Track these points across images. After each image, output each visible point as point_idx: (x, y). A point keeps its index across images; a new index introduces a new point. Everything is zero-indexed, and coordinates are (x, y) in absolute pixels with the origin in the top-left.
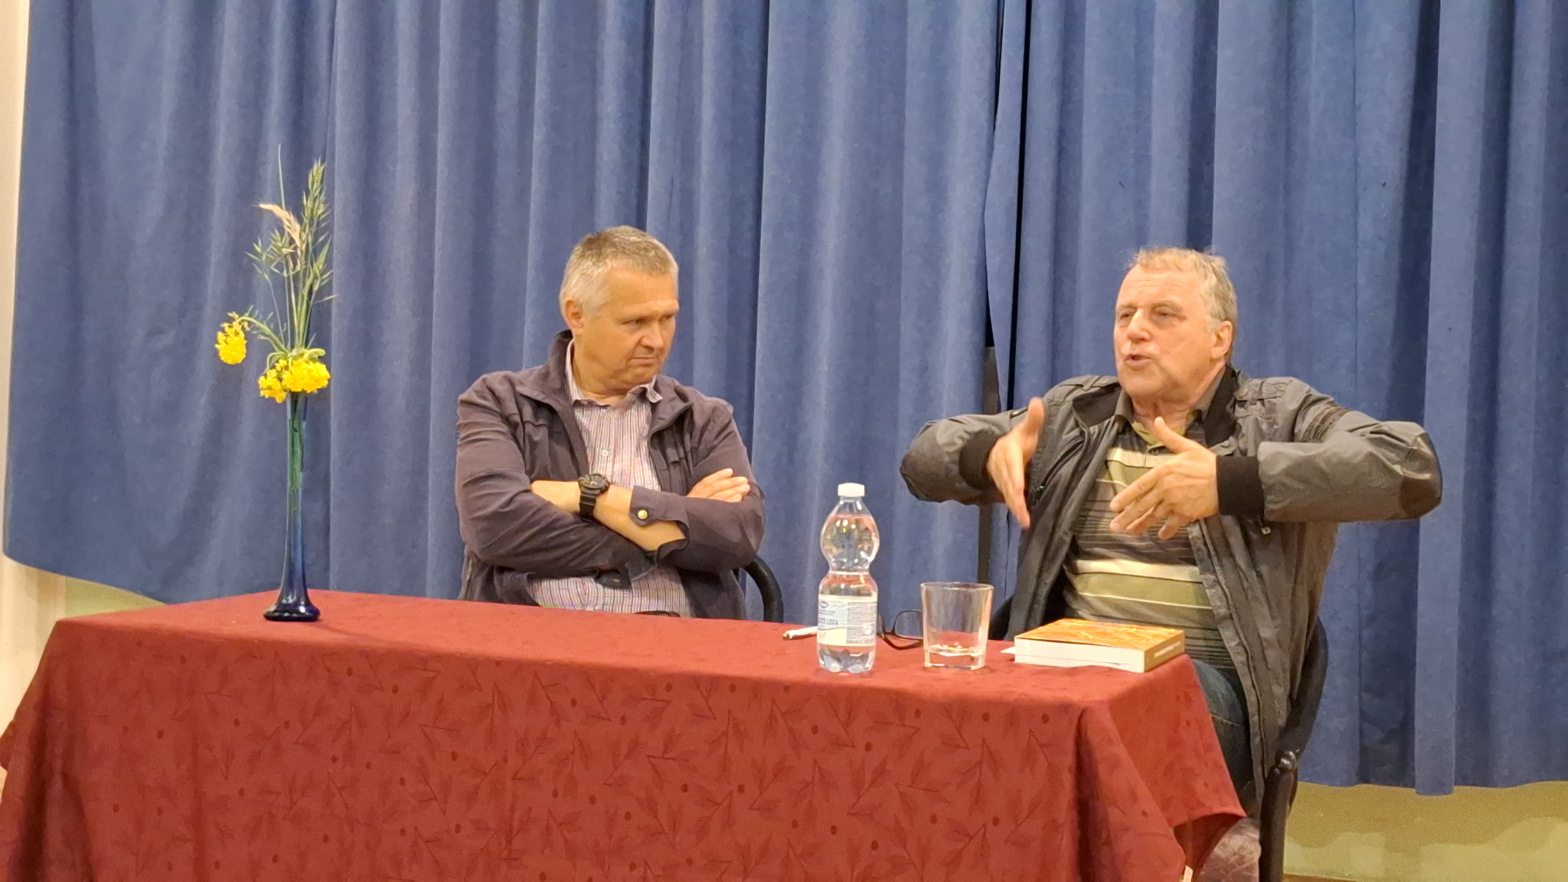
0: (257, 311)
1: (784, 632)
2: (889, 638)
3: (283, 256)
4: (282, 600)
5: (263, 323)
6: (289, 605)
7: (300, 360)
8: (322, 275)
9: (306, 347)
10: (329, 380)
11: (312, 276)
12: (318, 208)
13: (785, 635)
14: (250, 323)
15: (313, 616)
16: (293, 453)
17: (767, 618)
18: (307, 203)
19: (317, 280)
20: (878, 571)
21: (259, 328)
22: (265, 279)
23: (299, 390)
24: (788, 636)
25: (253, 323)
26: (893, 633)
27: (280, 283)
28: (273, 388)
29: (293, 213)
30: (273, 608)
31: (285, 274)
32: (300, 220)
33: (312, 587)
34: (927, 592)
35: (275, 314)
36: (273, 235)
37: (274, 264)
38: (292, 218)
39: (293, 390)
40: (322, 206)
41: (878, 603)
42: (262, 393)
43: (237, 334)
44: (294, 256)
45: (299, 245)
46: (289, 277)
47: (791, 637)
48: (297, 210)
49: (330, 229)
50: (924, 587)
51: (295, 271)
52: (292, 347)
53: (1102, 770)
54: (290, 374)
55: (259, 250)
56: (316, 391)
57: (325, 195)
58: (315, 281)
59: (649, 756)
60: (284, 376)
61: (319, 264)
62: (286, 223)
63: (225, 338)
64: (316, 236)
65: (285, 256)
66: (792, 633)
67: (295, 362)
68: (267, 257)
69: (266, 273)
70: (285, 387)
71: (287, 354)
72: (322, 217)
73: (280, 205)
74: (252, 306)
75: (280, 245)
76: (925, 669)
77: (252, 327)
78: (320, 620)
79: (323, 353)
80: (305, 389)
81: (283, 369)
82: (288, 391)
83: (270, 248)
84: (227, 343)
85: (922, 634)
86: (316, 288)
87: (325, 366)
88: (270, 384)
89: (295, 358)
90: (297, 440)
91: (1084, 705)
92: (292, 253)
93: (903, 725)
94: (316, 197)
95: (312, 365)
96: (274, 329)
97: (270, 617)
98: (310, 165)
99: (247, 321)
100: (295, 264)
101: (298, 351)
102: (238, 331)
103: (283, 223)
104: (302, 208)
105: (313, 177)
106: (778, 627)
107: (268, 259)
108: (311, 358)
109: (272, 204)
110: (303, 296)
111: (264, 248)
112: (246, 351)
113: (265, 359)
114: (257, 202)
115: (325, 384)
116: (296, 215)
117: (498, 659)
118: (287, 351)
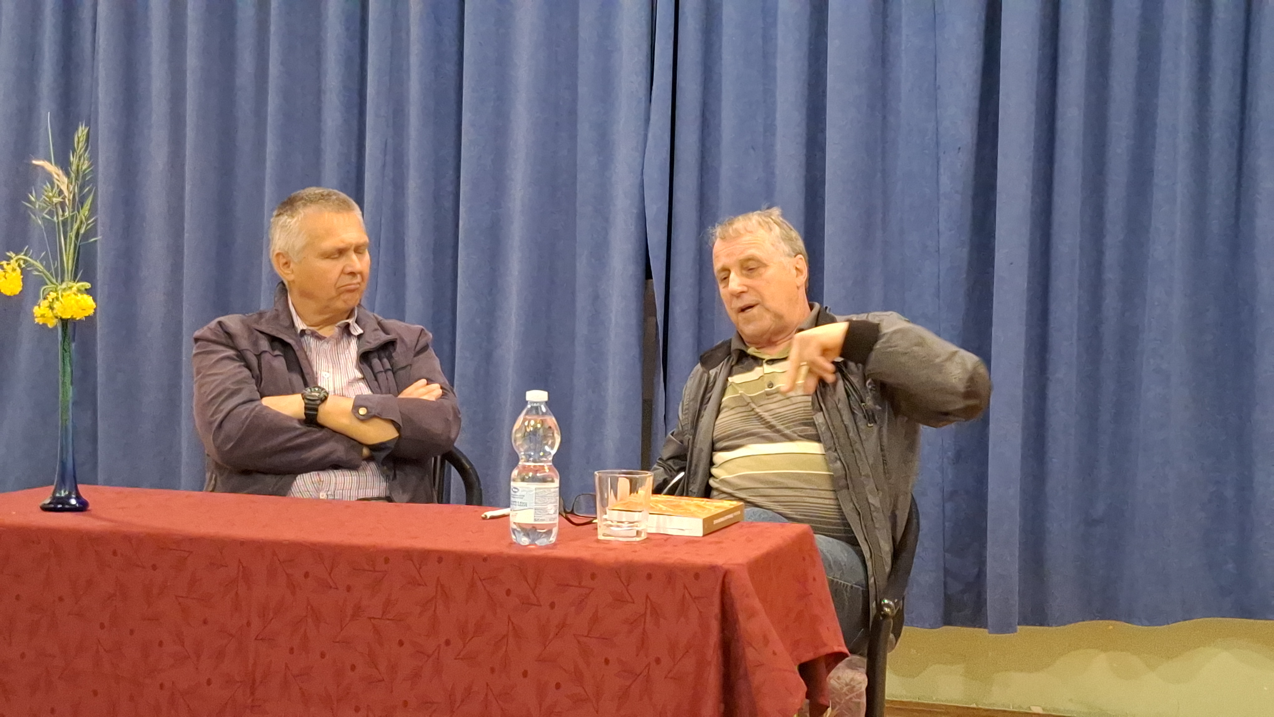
0: (31, 251)
1: (483, 513)
2: (569, 516)
3: (54, 204)
4: (56, 494)
5: (36, 261)
6: (62, 498)
7: (69, 292)
8: (87, 220)
9: (74, 282)
10: (95, 309)
12: (83, 164)
13: (483, 516)
14: (25, 261)
15: (83, 507)
16: (64, 369)
17: (469, 502)
18: (73, 159)
19: (84, 223)
20: (560, 462)
21: (33, 265)
22: (37, 223)
23: (69, 317)
24: (486, 516)
25: (29, 261)
26: (572, 512)
27: (51, 228)
28: (45, 316)
29: (62, 168)
30: (48, 501)
31: (55, 218)
33: (83, 483)
34: (600, 478)
35: (47, 253)
36: (44, 186)
37: (46, 211)
38: (60, 172)
39: (64, 317)
40: (86, 162)
41: (560, 487)
42: (37, 320)
43: (14, 270)
44: (63, 204)
45: (67, 196)
46: (58, 222)
47: (488, 517)
48: (64, 165)
49: (94, 181)
50: (597, 474)
51: (66, 217)
52: (63, 281)
53: (742, 618)
54: (60, 303)
55: (33, 199)
56: (84, 318)
57: (89, 152)
58: (82, 226)
59: (370, 618)
60: (55, 306)
61: (85, 211)
62: (56, 176)
63: (4, 273)
64: (81, 188)
65: (56, 204)
66: (489, 514)
67: (64, 294)
68: (39, 206)
69: (39, 218)
70: (56, 315)
71: (57, 286)
72: (87, 171)
73: (50, 161)
74: (27, 247)
75: (51, 194)
76: (598, 541)
77: (26, 264)
78: (90, 511)
79: (88, 286)
80: (74, 317)
81: (55, 300)
82: (59, 317)
83: (42, 197)
84: (6, 278)
85: (596, 513)
86: (82, 231)
87: (91, 298)
88: (43, 312)
89: (64, 290)
90: (67, 360)
91: (726, 567)
92: (61, 202)
93: (580, 586)
94: (82, 155)
95: (80, 296)
96: (45, 265)
97: (45, 509)
98: (77, 129)
99: (22, 259)
100: (64, 211)
101: (67, 284)
102: (15, 267)
103: (54, 177)
104: (69, 164)
105: (79, 138)
106: (477, 509)
107: (41, 207)
108: (79, 291)
109: (43, 161)
110: (71, 238)
111: (37, 198)
112: (22, 285)
113: (39, 290)
114: (31, 159)
115: (91, 312)
116: (64, 170)
117: (242, 540)
118: (57, 284)
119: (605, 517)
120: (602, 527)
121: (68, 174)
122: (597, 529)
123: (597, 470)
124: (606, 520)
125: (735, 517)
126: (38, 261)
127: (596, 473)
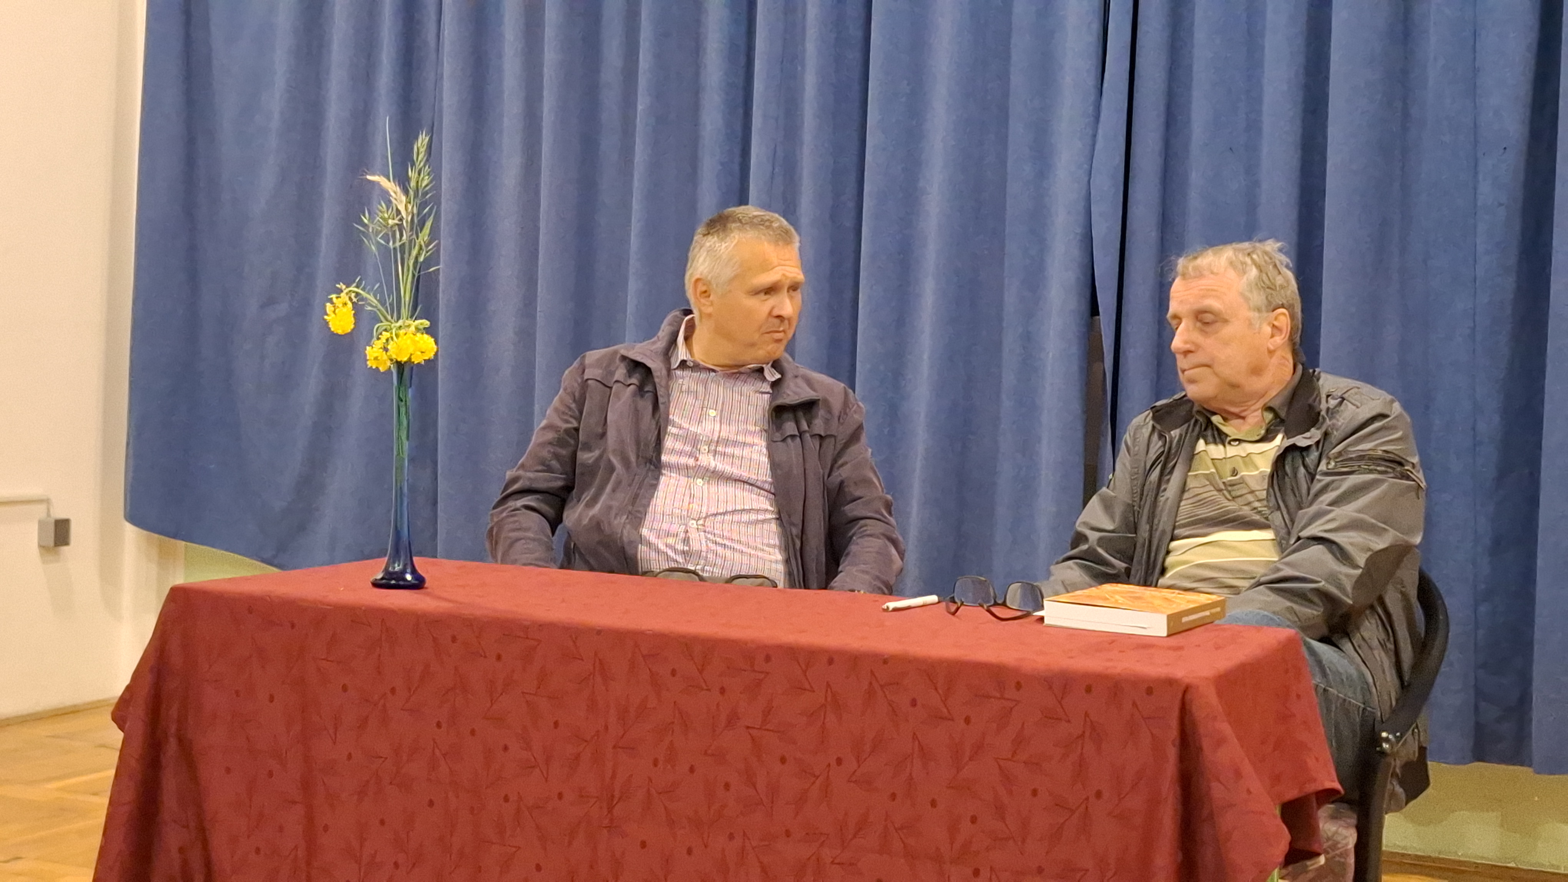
0: (364, 282)
3: (389, 226)
4: (389, 567)
5: (370, 295)
6: (396, 572)
7: (406, 331)
8: (427, 246)
9: (411, 320)
10: (436, 351)
12: (423, 179)
13: (885, 607)
14: (357, 294)
15: (419, 584)
16: (399, 421)
18: (413, 174)
19: (423, 251)
21: (366, 299)
22: (371, 249)
23: (405, 359)
24: (888, 607)
25: (361, 294)
27: (386, 254)
28: (379, 358)
29: (400, 185)
30: (380, 576)
31: (391, 243)
33: (419, 555)
35: (381, 283)
36: (379, 206)
37: (381, 235)
38: (398, 189)
39: (399, 360)
40: (427, 177)
42: (369, 364)
43: (344, 304)
44: (400, 227)
45: (405, 216)
46: (395, 249)
47: (891, 609)
48: (403, 181)
49: (435, 199)
51: (402, 242)
52: (399, 318)
53: (1206, 745)
54: (395, 344)
55: (366, 221)
56: (423, 362)
57: (429, 167)
58: (421, 252)
59: (748, 727)
60: (389, 347)
61: (424, 235)
62: (392, 194)
63: (333, 309)
64: (421, 207)
65: (392, 227)
66: (892, 605)
67: (400, 333)
68: (373, 228)
69: (373, 244)
70: (391, 358)
71: (393, 325)
72: (427, 188)
73: (388, 177)
74: (359, 278)
75: (386, 215)
77: (360, 297)
78: (426, 588)
79: (428, 324)
80: (412, 359)
81: (390, 339)
82: (394, 360)
83: (376, 221)
84: (335, 314)
86: (421, 259)
87: (431, 338)
88: (376, 354)
89: (400, 328)
90: (403, 410)
91: (1188, 680)
92: (397, 224)
94: (421, 169)
95: (419, 335)
96: (380, 300)
97: (377, 585)
98: (417, 137)
99: (354, 292)
100: (401, 235)
101: (404, 323)
102: (345, 301)
103: (391, 196)
104: (408, 179)
105: (418, 149)
107: (375, 230)
108: (418, 329)
109: (379, 176)
110: (409, 266)
111: (371, 219)
112: (354, 322)
113: (374, 328)
114: (365, 174)
115: (430, 355)
116: (402, 187)
117: (600, 628)
118: (393, 321)
121: (406, 192)
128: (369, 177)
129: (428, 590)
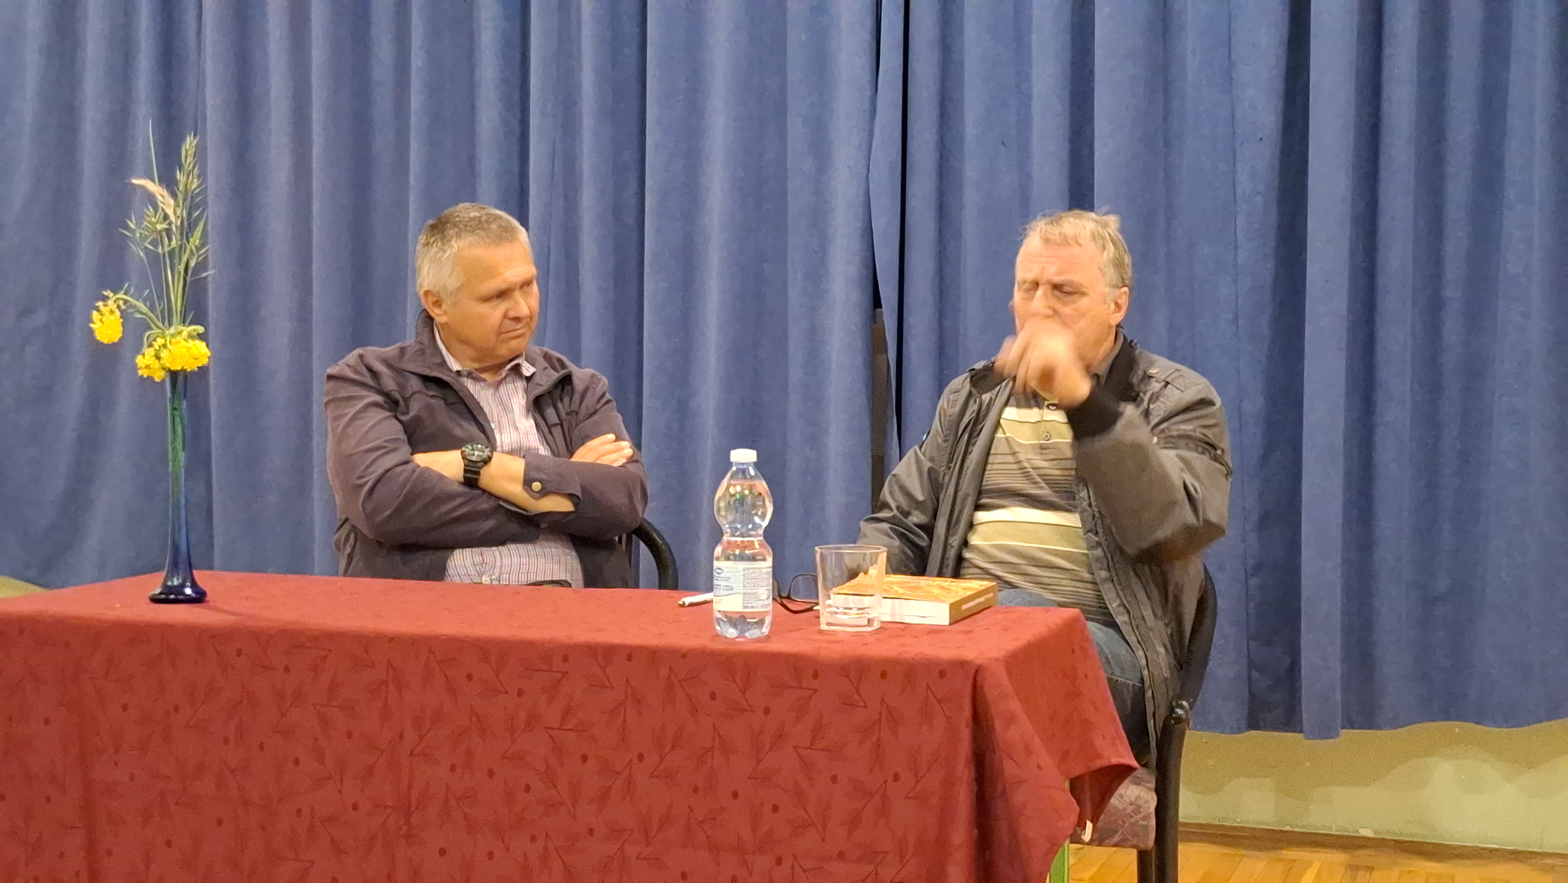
0: (133, 289)
1: (680, 600)
2: (785, 602)
3: (158, 231)
4: (167, 582)
5: (138, 301)
6: (174, 587)
7: (178, 338)
8: (197, 251)
9: (184, 326)
10: (209, 358)
11: (188, 251)
12: (192, 181)
13: (681, 602)
14: (126, 302)
15: (199, 598)
16: (174, 431)
17: (662, 586)
18: (180, 177)
19: (194, 255)
20: (772, 536)
21: (134, 307)
22: (139, 256)
23: (179, 368)
24: (684, 603)
25: (129, 301)
26: (788, 597)
27: (155, 260)
28: (151, 366)
29: (167, 188)
30: (158, 591)
31: (160, 250)
32: (174, 195)
33: (199, 568)
34: (821, 554)
35: (151, 291)
36: (146, 210)
37: (149, 240)
38: (165, 193)
39: (172, 369)
40: (195, 180)
41: (774, 567)
42: (140, 372)
43: (112, 312)
44: (168, 231)
45: (174, 221)
46: (164, 254)
47: (687, 604)
49: (204, 204)
50: (818, 550)
51: (172, 247)
52: (170, 324)
53: (998, 725)
54: (168, 353)
55: (133, 226)
56: (197, 369)
57: (198, 169)
58: (192, 257)
59: (547, 728)
60: (162, 355)
61: (195, 239)
62: (160, 198)
63: (100, 317)
64: (191, 211)
65: (160, 232)
66: (688, 600)
67: (173, 340)
68: (141, 234)
69: (141, 249)
70: (163, 366)
71: (164, 333)
72: (197, 191)
73: (153, 180)
74: (126, 285)
75: (153, 220)
76: (821, 632)
77: (128, 304)
78: (208, 601)
79: (201, 330)
80: (185, 368)
82: (167, 369)
83: (143, 226)
84: (103, 323)
85: (817, 597)
86: (192, 264)
87: (204, 344)
88: (148, 363)
89: (173, 336)
90: (178, 420)
91: (979, 662)
92: (166, 229)
93: (801, 687)
94: (190, 171)
95: (191, 342)
96: (150, 306)
97: (155, 600)
98: (182, 139)
99: (122, 299)
100: (170, 239)
101: (176, 329)
102: (113, 309)
103: (157, 199)
104: (176, 183)
105: (186, 151)
106: (671, 595)
108: (190, 336)
109: (144, 178)
110: (180, 272)
111: (139, 224)
112: (122, 330)
113: (142, 337)
114: (130, 176)
115: (204, 361)
116: (169, 190)
117: (391, 636)
118: (164, 328)
119: (828, 602)
120: (826, 614)
122: (818, 617)
123: (817, 545)
124: (830, 606)
125: (986, 600)
126: (140, 300)
127: (816, 548)
128: (134, 181)
129: (211, 604)
